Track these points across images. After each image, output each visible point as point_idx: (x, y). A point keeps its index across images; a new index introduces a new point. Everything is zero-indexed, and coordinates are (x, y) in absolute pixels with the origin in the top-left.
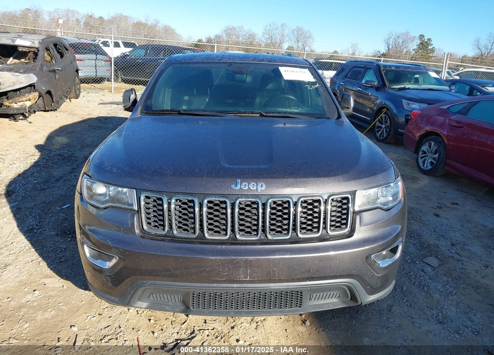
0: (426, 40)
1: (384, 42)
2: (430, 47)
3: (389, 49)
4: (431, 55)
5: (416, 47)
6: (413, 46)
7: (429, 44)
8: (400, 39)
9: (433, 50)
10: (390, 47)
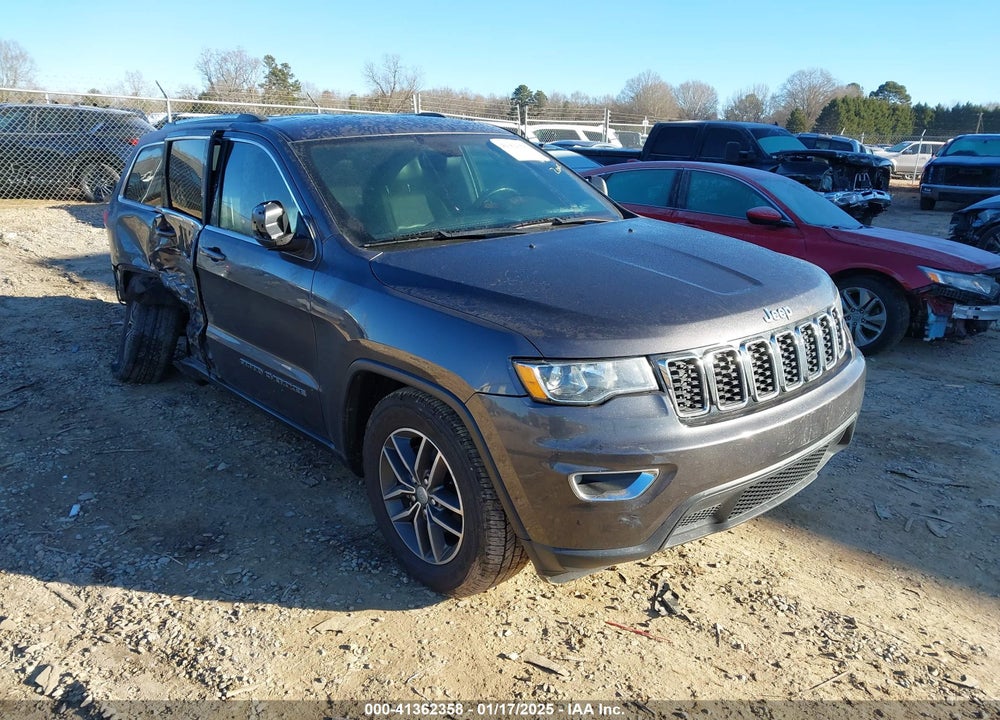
0: (279, 67)
1: (198, 71)
2: (291, 81)
3: (212, 83)
4: (295, 96)
5: (263, 81)
6: (259, 76)
7: (288, 74)
8: (229, 64)
9: (297, 87)
10: (214, 80)
